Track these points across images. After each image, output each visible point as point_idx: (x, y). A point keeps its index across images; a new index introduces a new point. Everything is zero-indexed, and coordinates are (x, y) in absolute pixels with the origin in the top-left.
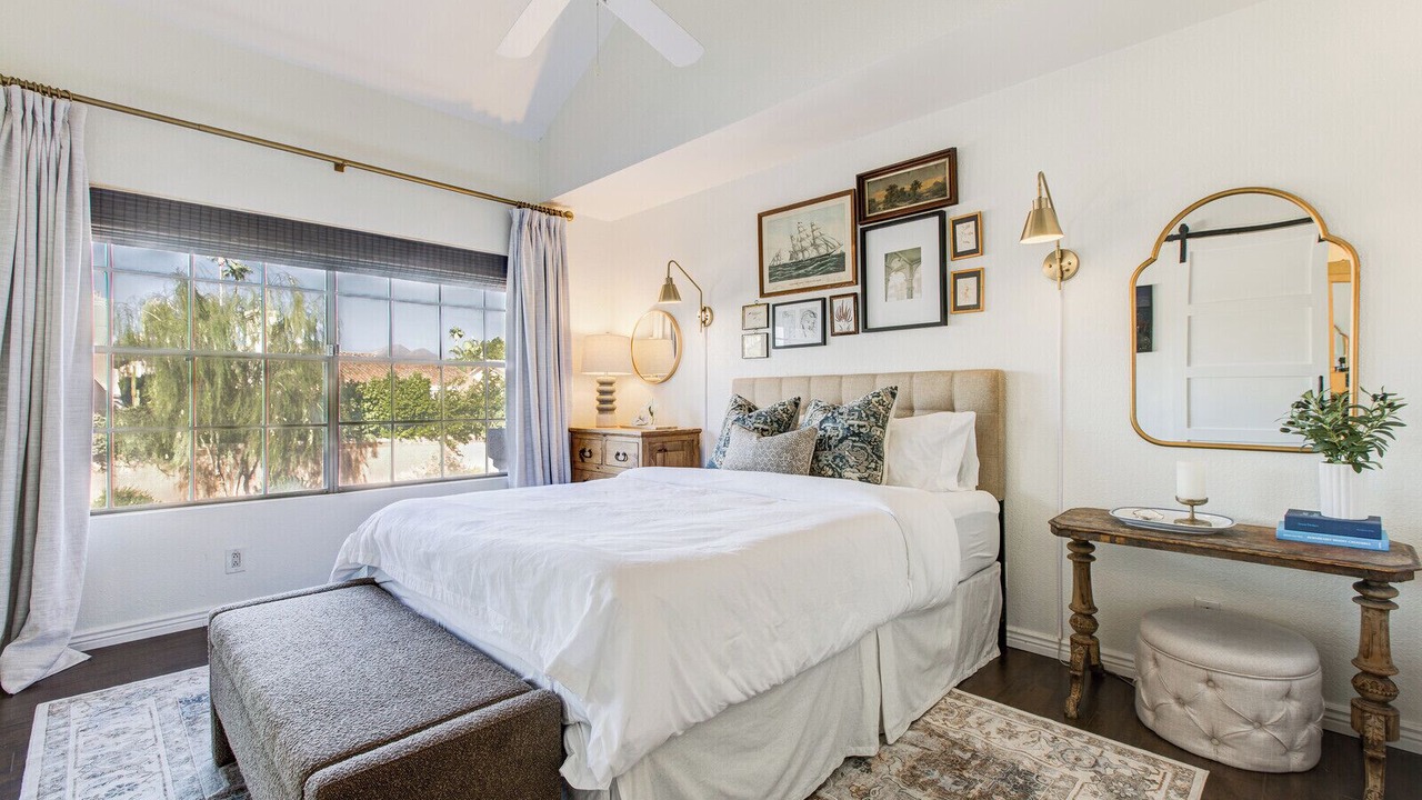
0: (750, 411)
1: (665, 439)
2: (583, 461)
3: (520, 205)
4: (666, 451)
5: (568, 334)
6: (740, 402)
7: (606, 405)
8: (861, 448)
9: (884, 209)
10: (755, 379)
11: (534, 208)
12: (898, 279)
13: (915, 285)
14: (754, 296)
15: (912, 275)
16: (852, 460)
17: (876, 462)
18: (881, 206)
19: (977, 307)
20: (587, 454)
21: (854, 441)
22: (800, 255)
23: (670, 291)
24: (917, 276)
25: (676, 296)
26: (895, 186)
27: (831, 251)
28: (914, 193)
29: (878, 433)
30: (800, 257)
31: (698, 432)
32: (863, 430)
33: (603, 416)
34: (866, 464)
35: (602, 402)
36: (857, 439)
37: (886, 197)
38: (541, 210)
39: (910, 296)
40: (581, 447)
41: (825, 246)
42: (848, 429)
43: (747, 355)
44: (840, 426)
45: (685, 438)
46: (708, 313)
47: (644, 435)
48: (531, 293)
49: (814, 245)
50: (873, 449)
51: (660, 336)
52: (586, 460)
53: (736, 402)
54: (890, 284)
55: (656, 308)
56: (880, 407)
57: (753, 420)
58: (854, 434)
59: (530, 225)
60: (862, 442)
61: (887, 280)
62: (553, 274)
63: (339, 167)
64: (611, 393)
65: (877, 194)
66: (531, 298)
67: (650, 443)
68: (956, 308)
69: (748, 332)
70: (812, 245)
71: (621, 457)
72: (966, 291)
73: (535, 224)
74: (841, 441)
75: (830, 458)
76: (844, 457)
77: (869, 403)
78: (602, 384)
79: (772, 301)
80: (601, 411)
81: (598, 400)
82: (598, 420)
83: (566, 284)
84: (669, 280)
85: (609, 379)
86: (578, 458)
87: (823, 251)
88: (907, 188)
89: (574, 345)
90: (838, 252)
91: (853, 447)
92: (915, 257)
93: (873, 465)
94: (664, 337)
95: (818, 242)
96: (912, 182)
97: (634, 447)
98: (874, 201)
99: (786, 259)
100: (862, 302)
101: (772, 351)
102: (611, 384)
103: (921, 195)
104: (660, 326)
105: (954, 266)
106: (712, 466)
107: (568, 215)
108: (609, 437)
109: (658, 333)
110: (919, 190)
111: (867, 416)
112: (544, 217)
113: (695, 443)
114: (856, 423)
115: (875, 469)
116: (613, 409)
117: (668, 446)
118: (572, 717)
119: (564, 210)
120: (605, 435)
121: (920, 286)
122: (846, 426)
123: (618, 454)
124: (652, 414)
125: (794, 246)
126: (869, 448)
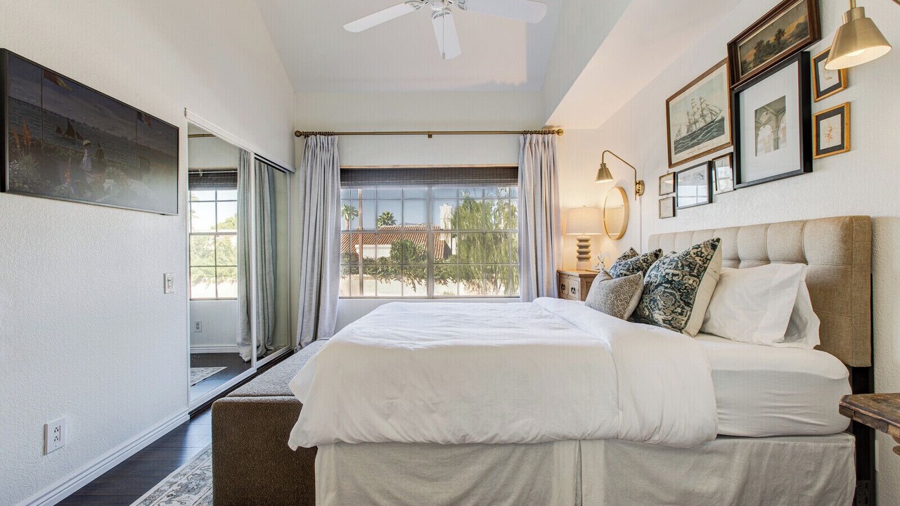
3: (525, 133)
7: (583, 255)
8: (671, 294)
9: (754, 67)
11: (531, 133)
12: (766, 131)
13: (781, 135)
14: (665, 169)
15: (778, 127)
16: (661, 303)
17: (683, 308)
18: (751, 65)
19: (840, 148)
20: (564, 288)
21: (666, 288)
22: (694, 126)
23: (604, 172)
24: (782, 125)
26: (762, 42)
27: (714, 118)
28: (779, 45)
29: (691, 282)
30: (694, 129)
32: (675, 278)
33: (584, 263)
34: (672, 308)
35: (581, 253)
36: (669, 286)
37: (755, 55)
38: (538, 133)
39: (777, 147)
40: (562, 283)
41: (709, 115)
42: (664, 276)
43: (662, 216)
44: (659, 274)
46: (640, 185)
47: (581, 276)
48: (530, 186)
49: (703, 116)
50: (681, 295)
52: (563, 291)
54: (759, 138)
56: (697, 259)
58: (668, 282)
59: (530, 143)
60: (673, 289)
61: (757, 135)
62: (548, 172)
63: (430, 136)
64: (587, 247)
65: (747, 54)
66: (530, 189)
68: (819, 152)
69: (663, 197)
70: (701, 116)
71: (573, 291)
72: (829, 132)
73: (534, 142)
74: (657, 287)
75: (648, 301)
76: (656, 300)
77: (688, 253)
78: (580, 241)
79: (676, 169)
80: (580, 259)
81: (578, 252)
82: (577, 266)
83: (556, 177)
84: (603, 165)
85: (584, 237)
86: (561, 290)
87: (708, 119)
88: (772, 39)
89: (562, 217)
90: (719, 118)
91: (664, 292)
92: (779, 107)
93: (679, 310)
95: (705, 112)
96: (776, 32)
97: (578, 285)
98: (745, 62)
99: (684, 133)
100: (736, 159)
101: (678, 212)
102: (587, 241)
103: (785, 42)
105: (818, 107)
107: (558, 132)
108: (570, 277)
110: (782, 38)
111: (682, 266)
112: (540, 137)
114: (671, 271)
115: (681, 314)
116: (588, 258)
119: (556, 129)
120: (568, 275)
121: (784, 135)
122: (664, 274)
123: (572, 289)
125: (689, 120)
126: (677, 294)
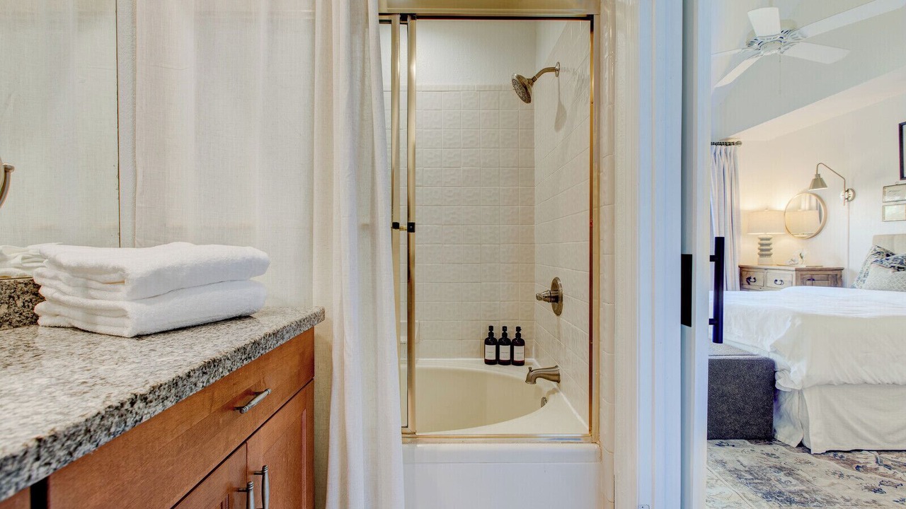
0: (888, 255)
1: (813, 273)
2: (749, 284)
4: (814, 280)
5: (739, 211)
6: (878, 250)
7: (765, 250)
10: (894, 235)
11: (716, 144)
14: (894, 179)
20: (752, 280)
23: (818, 182)
25: (823, 185)
31: (841, 270)
33: (764, 258)
35: (762, 250)
38: (721, 144)
40: (748, 276)
43: (887, 219)
45: (829, 273)
46: (851, 192)
47: (796, 270)
48: (715, 191)
51: (807, 207)
52: (751, 283)
53: (875, 250)
55: (805, 192)
57: (890, 261)
59: (715, 153)
62: (728, 178)
64: (769, 245)
66: (715, 194)
67: (801, 275)
69: (886, 204)
71: (779, 282)
73: (718, 152)
78: (762, 239)
80: (761, 255)
81: (759, 249)
82: (760, 260)
83: (737, 182)
84: (818, 174)
85: (769, 236)
86: (745, 282)
89: (742, 218)
94: (810, 209)
97: (790, 276)
102: (769, 239)
104: (807, 202)
106: (853, 287)
107: (738, 143)
108: (769, 271)
109: (805, 205)
112: (724, 147)
113: (838, 276)
116: (770, 255)
117: (815, 277)
118: (778, 367)
119: (735, 141)
120: (766, 269)
123: (776, 281)
124: (802, 257)
